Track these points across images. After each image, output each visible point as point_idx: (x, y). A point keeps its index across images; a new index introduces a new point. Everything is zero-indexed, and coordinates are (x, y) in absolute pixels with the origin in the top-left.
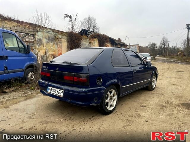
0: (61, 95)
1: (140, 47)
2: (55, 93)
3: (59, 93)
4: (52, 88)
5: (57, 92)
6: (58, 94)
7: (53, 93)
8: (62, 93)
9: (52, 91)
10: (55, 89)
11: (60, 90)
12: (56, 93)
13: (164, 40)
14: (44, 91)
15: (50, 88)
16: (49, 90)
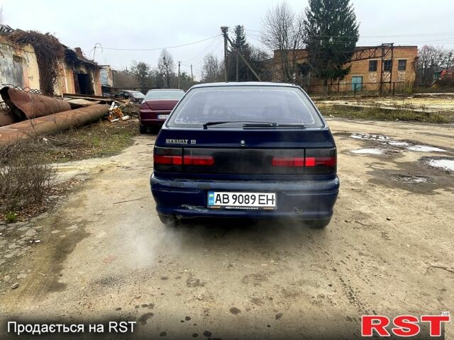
0: (270, 204)
1: (113, 71)
2: (244, 204)
3: (261, 202)
4: (230, 194)
6: (256, 204)
7: (238, 204)
8: (272, 200)
9: (232, 200)
10: (244, 194)
12: (250, 205)
13: (164, 58)
14: (190, 208)
15: (218, 195)
16: (217, 200)
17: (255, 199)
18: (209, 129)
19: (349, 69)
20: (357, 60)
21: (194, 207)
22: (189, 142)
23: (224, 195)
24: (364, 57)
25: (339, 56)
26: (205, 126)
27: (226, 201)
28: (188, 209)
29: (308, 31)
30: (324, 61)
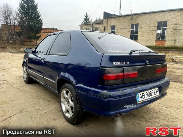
0: (157, 94)
2: (150, 97)
3: (155, 94)
4: (145, 92)
5: (152, 94)
6: (154, 96)
7: (148, 98)
8: (158, 91)
9: (146, 96)
10: (149, 91)
11: (155, 89)
12: (152, 96)
14: (128, 107)
15: (140, 94)
16: (140, 98)
17: (153, 93)
18: (132, 55)
19: (40, 36)
20: (43, 33)
21: (130, 105)
22: (126, 63)
23: (142, 94)
24: (46, 32)
25: (36, 30)
26: (131, 53)
27: (144, 97)
28: (127, 108)
29: (20, 18)
30: (29, 32)
